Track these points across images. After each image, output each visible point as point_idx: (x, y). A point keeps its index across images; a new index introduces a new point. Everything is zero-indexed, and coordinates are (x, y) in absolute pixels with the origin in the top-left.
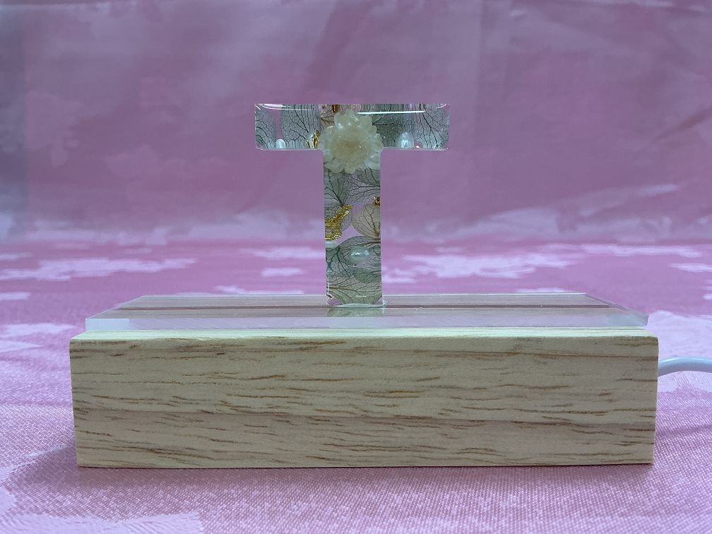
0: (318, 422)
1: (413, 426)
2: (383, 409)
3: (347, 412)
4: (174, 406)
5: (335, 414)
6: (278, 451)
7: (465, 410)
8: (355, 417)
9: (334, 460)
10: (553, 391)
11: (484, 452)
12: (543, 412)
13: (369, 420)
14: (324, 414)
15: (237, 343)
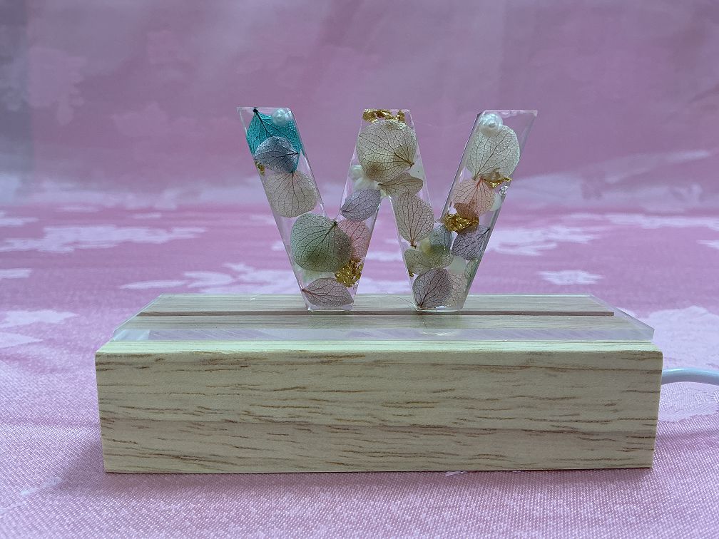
0: (338, 430)
1: (429, 434)
2: (400, 419)
3: (366, 421)
4: (199, 415)
7: (478, 419)
8: (373, 426)
9: (352, 465)
10: (561, 402)
11: (495, 457)
12: (552, 421)
13: (387, 429)
14: (343, 423)
15: (259, 357)
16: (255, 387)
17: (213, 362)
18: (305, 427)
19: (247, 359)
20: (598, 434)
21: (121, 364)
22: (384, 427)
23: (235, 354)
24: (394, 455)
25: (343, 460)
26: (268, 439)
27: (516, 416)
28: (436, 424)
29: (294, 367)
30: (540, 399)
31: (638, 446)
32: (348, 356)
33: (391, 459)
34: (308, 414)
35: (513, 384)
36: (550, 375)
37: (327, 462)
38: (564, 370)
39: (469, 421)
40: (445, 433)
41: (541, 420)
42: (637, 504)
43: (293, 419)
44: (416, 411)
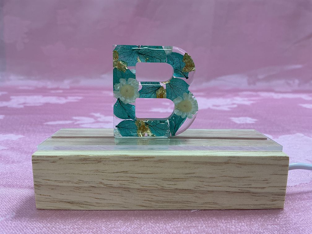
0: (142, 191)
1: (183, 193)
2: (170, 186)
3: (155, 187)
4: (79, 184)
5: (149, 188)
6: (124, 203)
7: (205, 186)
8: (158, 189)
9: (148, 207)
10: (243, 179)
11: (213, 203)
12: (238, 187)
14: (144, 188)
15: (107, 158)
16: (104, 171)
17: (85, 160)
18: (127, 189)
19: (101, 158)
20: (260, 193)
21: (43, 160)
22: (163, 189)
23: (95, 156)
24: (168, 202)
25: (144, 204)
26: (110, 195)
27: (223, 185)
28: (186, 188)
29: (122, 162)
30: (234, 177)
31: (277, 199)
32: (147, 158)
33: (166, 204)
34: (129, 184)
35: (221, 171)
36: (238, 167)
37: (137, 205)
38: (245, 164)
39: (201, 187)
40: (191, 193)
41: (234, 187)
42: (277, 225)
43: (121, 186)
44: (178, 183)
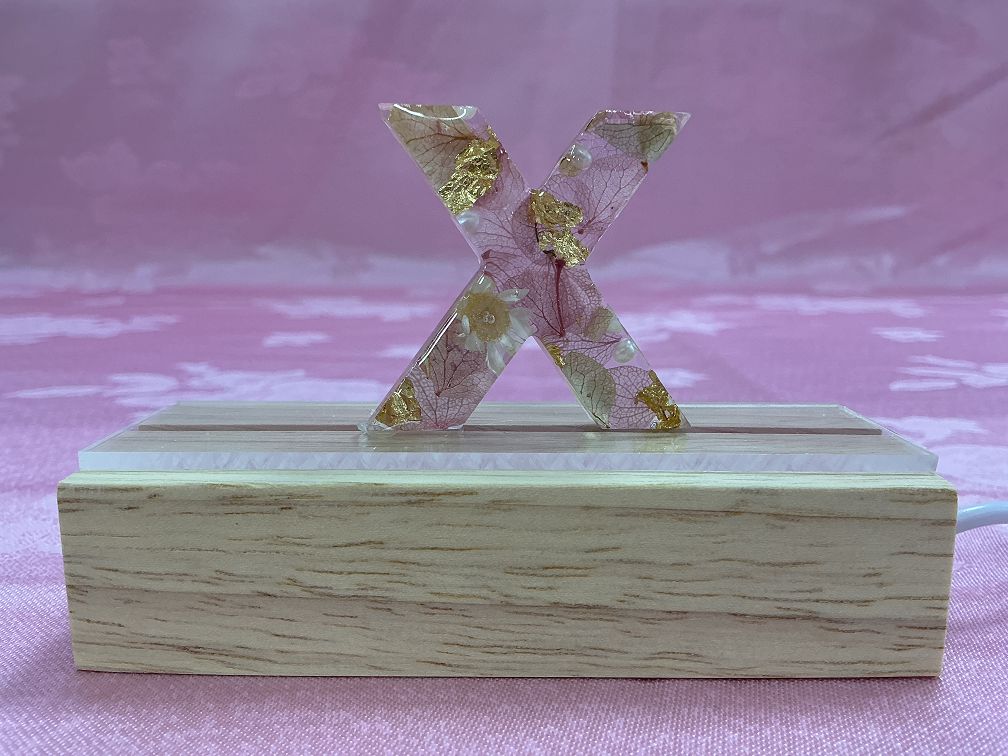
0: (435, 611)
1: (579, 619)
2: (534, 593)
3: (479, 597)
4: (217, 584)
5: (462, 600)
6: (375, 653)
7: (658, 596)
8: (491, 605)
9: (458, 666)
10: (793, 569)
11: (684, 657)
12: (776, 600)
13: (512, 610)
14: (444, 600)
15: (310, 493)
16: (303, 541)
17: (235, 501)
18: (384, 605)
19: (290, 496)
20: (852, 621)
21: (97, 502)
22: (508, 606)
23: (272, 488)
24: (526, 650)
25: (443, 658)
26: (325, 624)
27: (719, 592)
28: (591, 602)
29: (365, 509)
30: (758, 564)
31: (917, 642)
32: (450, 493)
33: (520, 657)
34: (388, 585)
35: (714, 539)
36: (775, 526)
37: (418, 661)
38: (797, 518)
39: (644, 598)
40: (606, 618)
43: (364, 593)
44: (559, 582)
